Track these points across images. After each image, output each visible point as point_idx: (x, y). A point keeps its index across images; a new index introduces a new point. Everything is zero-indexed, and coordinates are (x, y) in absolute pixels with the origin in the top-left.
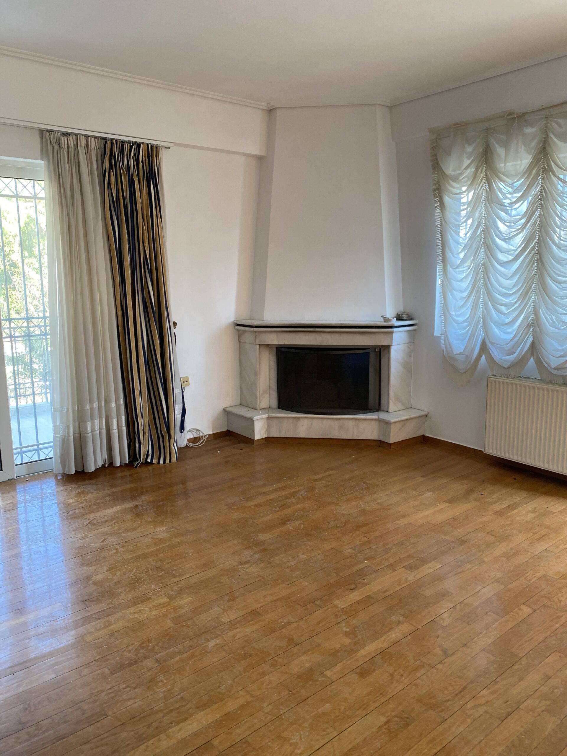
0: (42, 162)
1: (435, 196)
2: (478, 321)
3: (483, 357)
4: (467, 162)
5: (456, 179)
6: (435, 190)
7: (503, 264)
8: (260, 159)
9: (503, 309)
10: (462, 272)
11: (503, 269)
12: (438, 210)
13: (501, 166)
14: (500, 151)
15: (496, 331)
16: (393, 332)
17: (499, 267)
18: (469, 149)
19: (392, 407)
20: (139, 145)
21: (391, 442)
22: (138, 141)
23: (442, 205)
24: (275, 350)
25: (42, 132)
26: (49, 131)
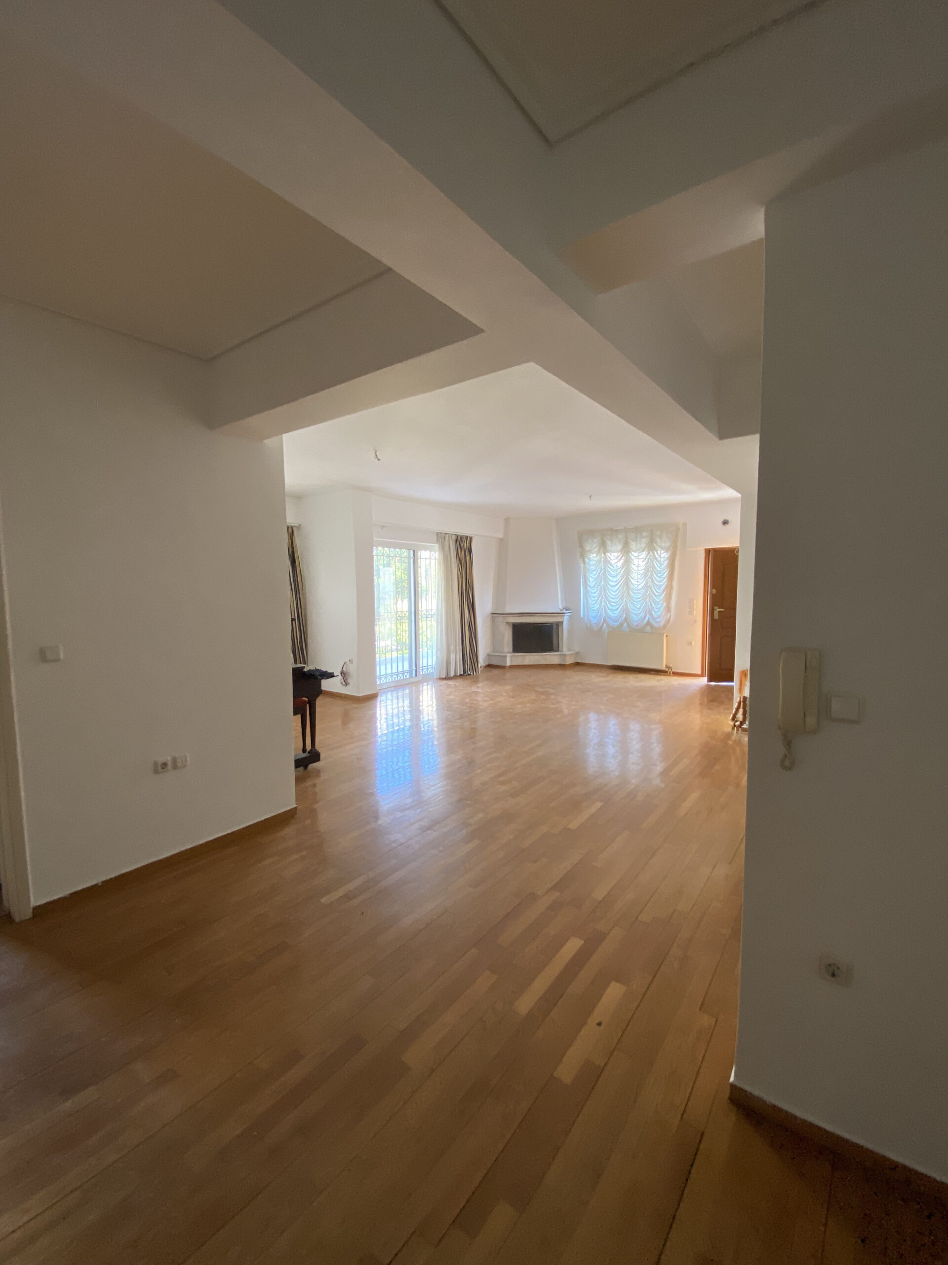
0: (437, 545)
1: (581, 558)
2: (602, 610)
3: (605, 625)
4: (594, 546)
5: (590, 551)
6: (581, 556)
7: (612, 586)
8: (501, 540)
9: (613, 604)
10: (594, 589)
11: (611, 588)
12: (582, 564)
13: (609, 548)
14: (609, 542)
15: (609, 612)
16: (564, 616)
17: (610, 587)
18: (595, 541)
19: (565, 649)
20: (467, 537)
21: (567, 664)
22: (467, 535)
23: (584, 562)
24: (512, 625)
25: (437, 534)
26: (441, 533)
